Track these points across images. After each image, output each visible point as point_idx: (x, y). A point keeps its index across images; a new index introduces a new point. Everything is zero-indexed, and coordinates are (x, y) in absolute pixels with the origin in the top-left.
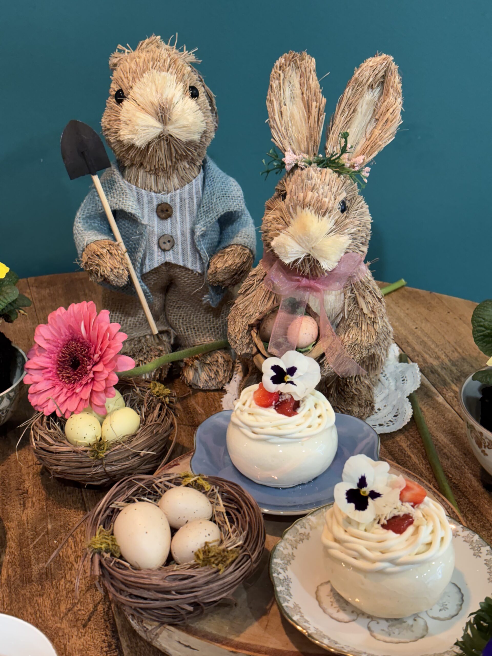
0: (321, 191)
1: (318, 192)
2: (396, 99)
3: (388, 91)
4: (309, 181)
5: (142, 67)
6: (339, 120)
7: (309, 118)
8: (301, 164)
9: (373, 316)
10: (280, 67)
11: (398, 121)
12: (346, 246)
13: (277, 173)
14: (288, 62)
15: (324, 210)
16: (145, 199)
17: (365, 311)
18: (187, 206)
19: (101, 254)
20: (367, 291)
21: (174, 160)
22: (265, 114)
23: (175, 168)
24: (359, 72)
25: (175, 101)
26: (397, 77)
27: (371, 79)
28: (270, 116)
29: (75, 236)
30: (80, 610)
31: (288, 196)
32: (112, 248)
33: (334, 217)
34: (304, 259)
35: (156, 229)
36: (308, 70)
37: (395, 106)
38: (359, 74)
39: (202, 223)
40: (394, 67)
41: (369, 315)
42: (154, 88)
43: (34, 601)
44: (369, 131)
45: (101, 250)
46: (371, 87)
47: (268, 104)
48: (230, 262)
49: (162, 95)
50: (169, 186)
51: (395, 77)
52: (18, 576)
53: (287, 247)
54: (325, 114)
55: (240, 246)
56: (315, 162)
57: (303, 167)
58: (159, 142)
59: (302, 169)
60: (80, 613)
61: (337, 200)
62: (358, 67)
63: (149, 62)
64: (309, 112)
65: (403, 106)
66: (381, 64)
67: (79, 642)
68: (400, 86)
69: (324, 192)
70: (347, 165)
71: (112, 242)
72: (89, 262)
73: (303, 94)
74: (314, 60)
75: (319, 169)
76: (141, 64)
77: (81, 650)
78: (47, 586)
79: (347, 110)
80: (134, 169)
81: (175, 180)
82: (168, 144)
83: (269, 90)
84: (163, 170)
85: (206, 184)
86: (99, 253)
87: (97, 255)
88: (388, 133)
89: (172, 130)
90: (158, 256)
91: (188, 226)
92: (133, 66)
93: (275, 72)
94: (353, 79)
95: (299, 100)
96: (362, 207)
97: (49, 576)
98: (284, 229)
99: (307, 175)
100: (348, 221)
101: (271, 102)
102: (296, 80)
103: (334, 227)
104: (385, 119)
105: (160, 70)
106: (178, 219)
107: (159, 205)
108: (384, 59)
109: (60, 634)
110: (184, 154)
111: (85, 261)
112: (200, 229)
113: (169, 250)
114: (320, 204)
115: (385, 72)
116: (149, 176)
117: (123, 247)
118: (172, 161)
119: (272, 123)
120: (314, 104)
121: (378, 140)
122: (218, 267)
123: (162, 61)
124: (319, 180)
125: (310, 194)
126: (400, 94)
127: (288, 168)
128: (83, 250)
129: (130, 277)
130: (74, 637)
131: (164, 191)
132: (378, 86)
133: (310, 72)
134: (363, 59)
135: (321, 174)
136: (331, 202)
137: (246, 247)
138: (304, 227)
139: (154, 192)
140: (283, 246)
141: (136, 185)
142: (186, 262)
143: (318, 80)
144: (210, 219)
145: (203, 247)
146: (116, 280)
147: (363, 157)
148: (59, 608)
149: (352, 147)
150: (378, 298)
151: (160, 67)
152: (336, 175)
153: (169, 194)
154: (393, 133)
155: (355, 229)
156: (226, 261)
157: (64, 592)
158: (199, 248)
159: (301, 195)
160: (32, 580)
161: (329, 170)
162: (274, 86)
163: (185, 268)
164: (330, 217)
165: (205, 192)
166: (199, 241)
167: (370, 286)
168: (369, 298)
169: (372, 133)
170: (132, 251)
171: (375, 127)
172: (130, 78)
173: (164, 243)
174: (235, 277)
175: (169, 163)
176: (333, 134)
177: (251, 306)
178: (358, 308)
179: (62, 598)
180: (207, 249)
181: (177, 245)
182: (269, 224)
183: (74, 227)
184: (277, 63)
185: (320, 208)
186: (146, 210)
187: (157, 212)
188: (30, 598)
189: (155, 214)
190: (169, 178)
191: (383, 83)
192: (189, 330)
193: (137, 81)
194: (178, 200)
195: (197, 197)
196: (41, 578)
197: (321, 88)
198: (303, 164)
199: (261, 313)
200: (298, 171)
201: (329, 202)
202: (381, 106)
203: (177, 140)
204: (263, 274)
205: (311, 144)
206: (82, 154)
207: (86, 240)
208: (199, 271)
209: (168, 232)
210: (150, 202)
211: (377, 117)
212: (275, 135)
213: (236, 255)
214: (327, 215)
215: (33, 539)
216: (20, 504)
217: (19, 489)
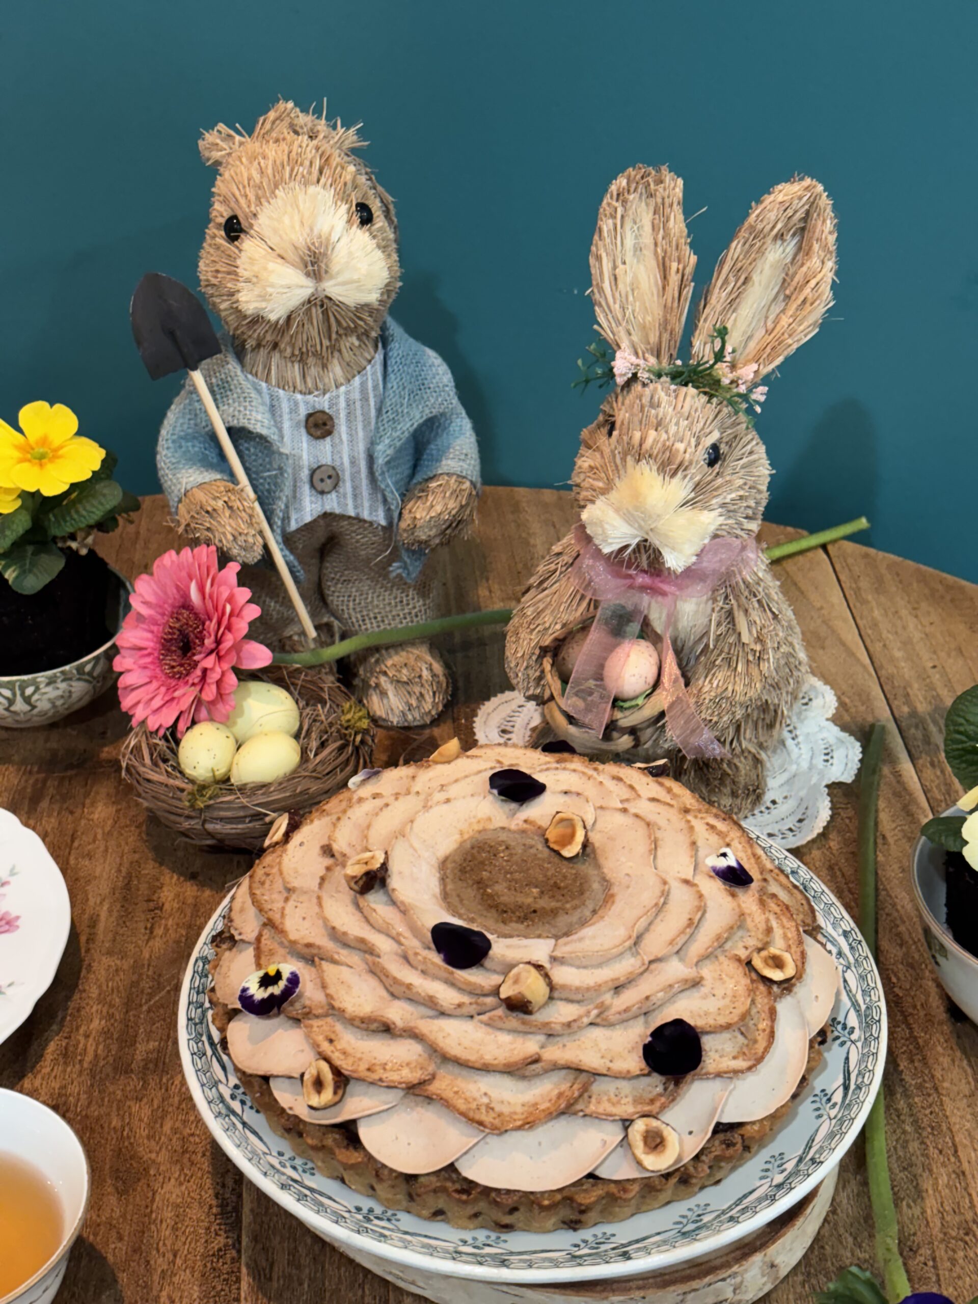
0: (673, 429)
1: (667, 432)
2: (823, 263)
3: (811, 247)
4: (653, 411)
5: (271, 177)
6: (718, 297)
7: (664, 288)
8: (643, 375)
9: (758, 648)
10: (618, 195)
11: (825, 299)
12: (712, 528)
13: (601, 386)
14: (633, 186)
15: (675, 467)
17: (745, 638)
18: (359, 412)
19: (215, 510)
20: (754, 600)
21: (334, 336)
22: (586, 279)
23: (335, 349)
24: (757, 212)
25: (334, 237)
26: (828, 222)
27: (779, 226)
28: (594, 283)
31: (615, 433)
32: (232, 497)
33: (691, 478)
34: (638, 545)
35: (305, 457)
36: (667, 201)
37: (819, 277)
38: (758, 216)
39: (387, 441)
40: (825, 202)
41: (753, 646)
42: (296, 218)
43: (126, 1108)
44: (772, 317)
45: (213, 503)
46: (780, 236)
47: (592, 261)
48: (438, 508)
49: (312, 230)
50: (326, 380)
51: (824, 221)
52: (111, 1059)
53: (606, 526)
54: (693, 284)
55: (455, 477)
56: (667, 375)
57: (646, 381)
58: (309, 309)
59: (644, 385)
61: (700, 447)
62: (759, 201)
63: (283, 167)
64: (665, 277)
65: (837, 273)
66: (800, 198)
68: (832, 239)
69: (677, 432)
70: (726, 381)
71: (232, 486)
72: (193, 525)
73: (656, 244)
74: (680, 182)
75: (673, 387)
76: (270, 171)
78: (152, 1084)
79: (732, 279)
80: (262, 353)
81: (337, 370)
82: (325, 312)
83: (596, 237)
84: (315, 355)
85: (390, 369)
86: (209, 509)
87: (207, 512)
88: (806, 324)
89: (331, 288)
90: (311, 502)
91: (361, 448)
92: (255, 175)
93: (609, 204)
94: (746, 225)
95: (648, 253)
96: (751, 453)
97: (161, 1065)
98: (604, 492)
99: (652, 398)
100: (720, 481)
101: (599, 258)
102: (646, 218)
103: (693, 495)
104: (801, 298)
105: (305, 181)
106: (345, 437)
107: (309, 416)
108: (807, 189)
110: (353, 326)
111: (184, 522)
113: (329, 492)
114: (668, 454)
115: (808, 213)
116: (289, 365)
118: (330, 338)
119: (597, 296)
120: (674, 265)
121: (786, 336)
122: (418, 516)
123: (306, 163)
124: (671, 409)
125: (652, 434)
126: (831, 253)
127: (620, 380)
128: (180, 501)
131: (317, 389)
132: (794, 235)
133: (671, 205)
135: (676, 397)
136: (689, 450)
137: (464, 477)
139: (301, 392)
140: (600, 523)
141: (267, 381)
142: (359, 510)
143: (685, 220)
144: (399, 433)
145: (389, 484)
146: (243, 553)
147: (754, 367)
148: (161, 1126)
149: (734, 351)
150: (773, 613)
151: (303, 176)
152: (704, 399)
153: (328, 396)
154: (814, 324)
155: (733, 495)
156: (431, 506)
157: (177, 1099)
158: (383, 486)
159: (637, 435)
160: (132, 1071)
161: (691, 390)
162: (605, 229)
163: (358, 520)
164: (685, 477)
166: (383, 473)
167: (760, 589)
168: (756, 615)
169: (776, 322)
171: (783, 311)
172: (252, 197)
173: (322, 480)
175: (326, 342)
176: (705, 320)
177: (548, 611)
178: (734, 630)
179: (170, 1109)
181: (344, 482)
182: (582, 476)
183: (158, 457)
184: (613, 188)
185: (669, 461)
186: (287, 425)
187: (306, 427)
188: (120, 1101)
189: (303, 430)
190: (325, 366)
191: (803, 229)
192: (368, 622)
193: (265, 203)
194: (343, 405)
195: (375, 396)
196: (145, 1067)
197: (689, 236)
198: (646, 375)
199: (564, 626)
200: (637, 387)
201: (685, 452)
202: (796, 273)
203: (340, 305)
204: (574, 554)
205: (666, 336)
208: (383, 523)
209: (328, 460)
210: (294, 410)
211: (788, 292)
212: (601, 318)
213: (448, 494)
214: (680, 474)
215: (151, 996)
216: (146, 928)
217: (149, 900)
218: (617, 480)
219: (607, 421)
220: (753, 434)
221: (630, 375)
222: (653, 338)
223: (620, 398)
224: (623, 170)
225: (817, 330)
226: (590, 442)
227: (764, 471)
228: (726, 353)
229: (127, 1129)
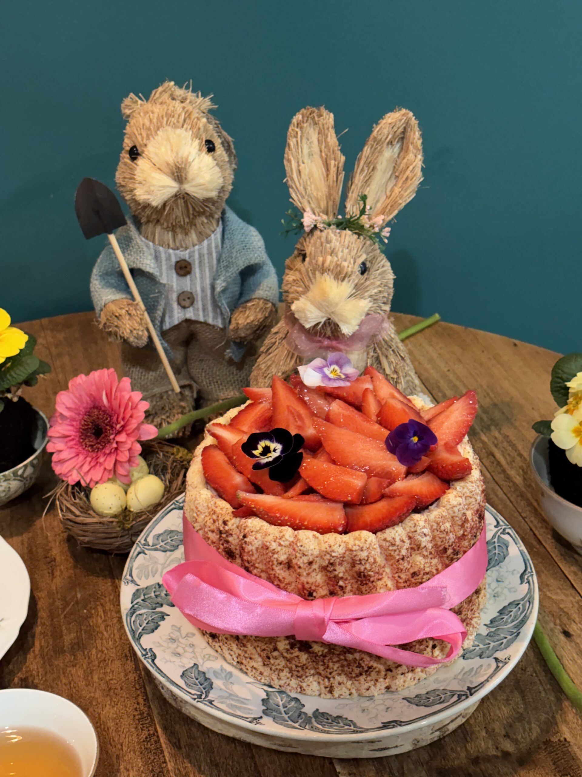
0: (340, 254)
1: (337, 256)
2: (416, 156)
3: (408, 148)
4: (328, 245)
5: (155, 123)
6: (359, 179)
7: (327, 176)
8: (320, 226)
9: (395, 376)
10: (298, 124)
11: (418, 177)
12: (366, 309)
13: (296, 234)
14: (306, 119)
15: (343, 275)
16: (163, 256)
17: (388, 371)
18: (206, 261)
19: (120, 315)
20: (390, 350)
21: (191, 216)
22: (284, 174)
23: (192, 224)
24: (377, 129)
25: (191, 159)
26: (417, 133)
27: (390, 137)
28: (288, 175)
29: (92, 294)
30: (112, 679)
31: (307, 259)
32: (131, 308)
33: (353, 282)
34: (325, 323)
35: (175, 286)
36: (326, 126)
37: (414, 164)
38: (378, 132)
39: (223, 278)
40: (414, 122)
41: (392, 376)
42: (169, 147)
43: (68, 672)
44: (389, 189)
45: (119, 311)
46: (391, 143)
47: (285, 162)
48: (252, 318)
49: (177, 154)
50: (187, 242)
51: (414, 133)
52: (51, 647)
53: (307, 312)
54: (344, 172)
55: (262, 301)
56: (334, 224)
57: (322, 229)
58: (176, 200)
59: (321, 231)
60: (111, 682)
61: (356, 264)
62: (377, 124)
63: (163, 118)
64: (328, 170)
65: (424, 162)
66: (400, 120)
67: (112, 711)
68: (420, 142)
69: (343, 256)
70: (367, 226)
71: (131, 302)
72: (108, 324)
73: (321, 151)
74: (332, 115)
75: (338, 231)
76: (155, 120)
77: (115, 718)
78: (79, 656)
79: (366, 169)
80: (151, 226)
81: (193, 236)
82: (186, 202)
83: (287, 149)
84: (181, 227)
85: (226, 237)
86: (117, 314)
87: (116, 316)
88: (409, 191)
89: (188, 188)
90: (178, 313)
91: (208, 282)
92: (147, 123)
93: (293, 130)
94: (372, 137)
95: (317, 157)
96: (383, 266)
97: (81, 645)
98: (304, 293)
99: (327, 237)
100: (368, 283)
101: (289, 161)
102: (314, 137)
103: (354, 291)
104: (405, 177)
105: (175, 127)
106: (198, 275)
107: (177, 262)
108: (403, 115)
109: (94, 704)
110: (202, 210)
111: (103, 322)
112: (220, 285)
113: (188, 307)
114: (339, 269)
115: (405, 128)
116: (166, 233)
117: (142, 306)
118: (189, 217)
119: (290, 183)
120: (333, 162)
121: (398, 198)
122: (240, 322)
123: (176, 116)
124: (338, 244)
125: (329, 258)
126: (420, 150)
127: (307, 229)
128: (101, 310)
129: (150, 338)
130: (108, 706)
131: (182, 247)
132: (398, 142)
133: (328, 129)
134: (381, 116)
135: (340, 236)
136: (350, 266)
137: (268, 301)
138: (323, 293)
139: (173, 249)
140: (303, 311)
141: (154, 242)
142: (206, 318)
143: (337, 136)
144: (230, 274)
145: (224, 304)
146: (136, 341)
147: (382, 217)
148: (92, 678)
149: (371, 208)
150: (401, 356)
151: (174, 124)
152: (356, 236)
153: (188, 251)
154: (413, 190)
155: (376, 291)
156: (248, 317)
157: (96, 663)
158: (220, 304)
159: (320, 259)
160: (65, 651)
161: (348, 232)
162: (292, 144)
163: (206, 324)
164: (349, 281)
165: (225, 246)
166: (220, 297)
167: (393, 344)
168: (392, 358)
169: (392, 191)
170: (151, 309)
171: (395, 185)
172: (144, 135)
173: (184, 300)
174: (258, 332)
175: (187, 220)
176: (352, 192)
177: (273, 366)
178: (381, 368)
179: (95, 668)
180: (228, 303)
181: (197, 301)
182: (289, 286)
183: (91, 285)
184: (294, 121)
185: (340, 272)
186: (164, 267)
187: (176, 269)
188: (63, 669)
189: (174, 271)
190: (186, 234)
191: (402, 139)
192: (212, 384)
193: (151, 139)
194: (196, 256)
195: (216, 252)
196: (72, 648)
197: (339, 145)
198: (322, 225)
199: (283, 373)
200: (317, 233)
201: (348, 267)
202: (401, 163)
203: (194, 198)
204: (285, 332)
205: (331, 203)
206: (97, 213)
207: (104, 298)
208: (221, 326)
209: (188, 289)
210: (169, 258)
211: (397, 174)
212: (293, 195)
213: (258, 310)
214: (347, 279)
215: (64, 609)
216: (49, 573)
217: (46, 557)
218: (311, 286)
219: (300, 254)
220: (383, 256)
221: (313, 226)
222: (323, 204)
223: (307, 239)
224: (298, 111)
225: (414, 195)
226: (292, 266)
227: (391, 276)
228: (366, 210)
229: (72, 683)
